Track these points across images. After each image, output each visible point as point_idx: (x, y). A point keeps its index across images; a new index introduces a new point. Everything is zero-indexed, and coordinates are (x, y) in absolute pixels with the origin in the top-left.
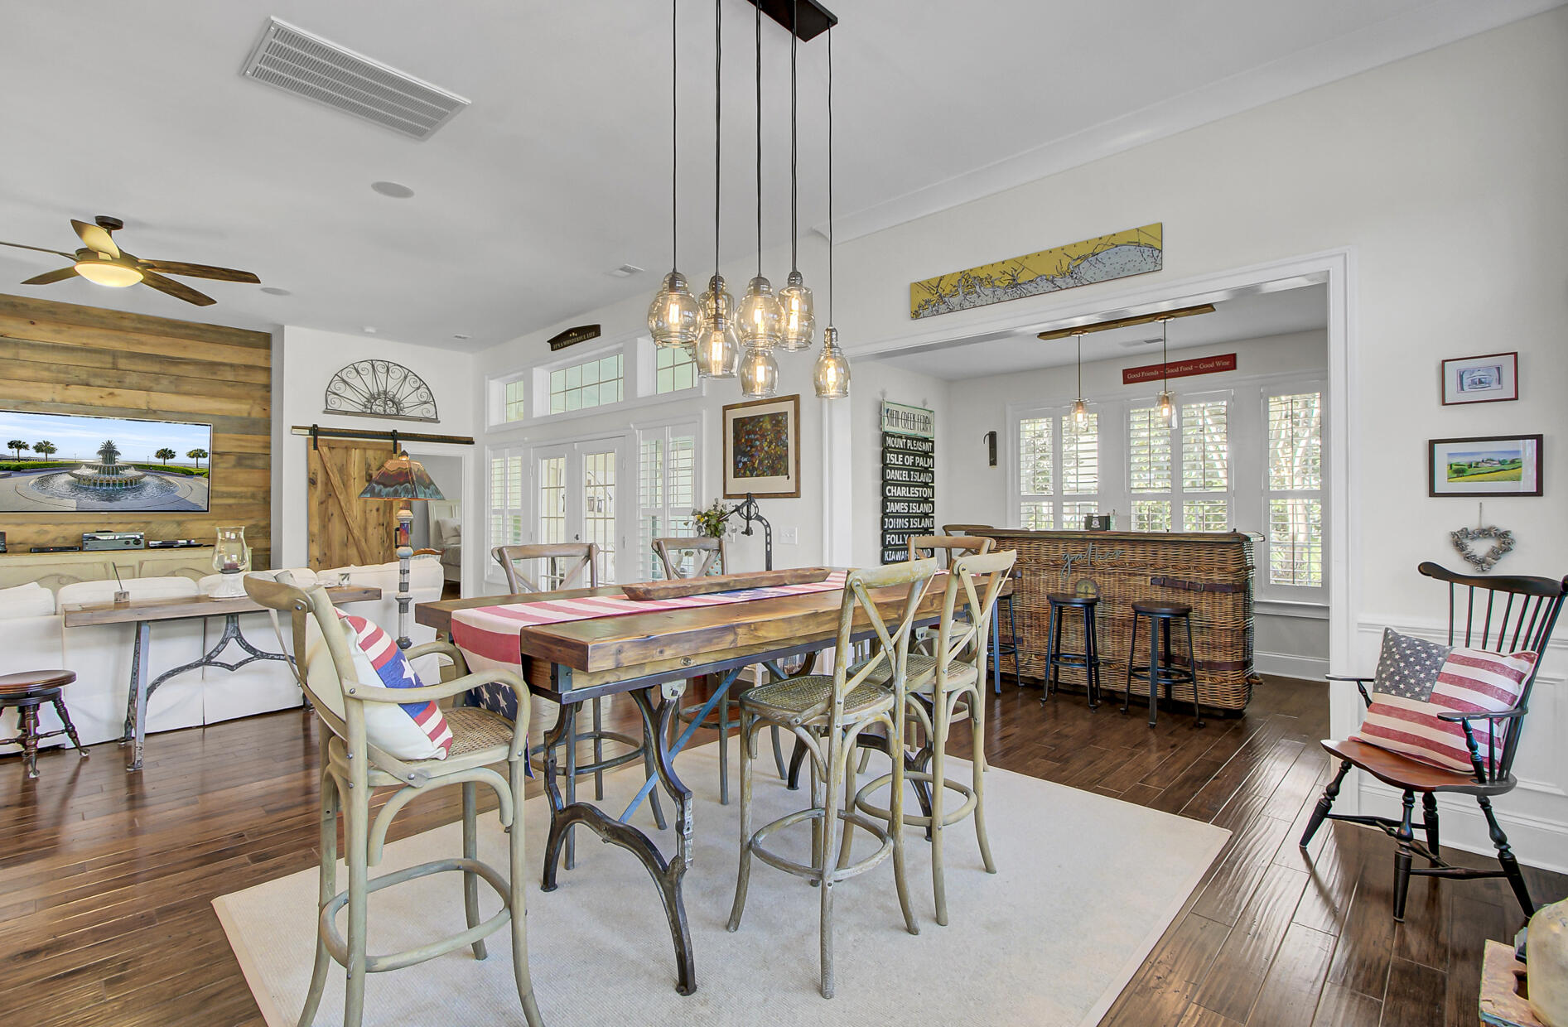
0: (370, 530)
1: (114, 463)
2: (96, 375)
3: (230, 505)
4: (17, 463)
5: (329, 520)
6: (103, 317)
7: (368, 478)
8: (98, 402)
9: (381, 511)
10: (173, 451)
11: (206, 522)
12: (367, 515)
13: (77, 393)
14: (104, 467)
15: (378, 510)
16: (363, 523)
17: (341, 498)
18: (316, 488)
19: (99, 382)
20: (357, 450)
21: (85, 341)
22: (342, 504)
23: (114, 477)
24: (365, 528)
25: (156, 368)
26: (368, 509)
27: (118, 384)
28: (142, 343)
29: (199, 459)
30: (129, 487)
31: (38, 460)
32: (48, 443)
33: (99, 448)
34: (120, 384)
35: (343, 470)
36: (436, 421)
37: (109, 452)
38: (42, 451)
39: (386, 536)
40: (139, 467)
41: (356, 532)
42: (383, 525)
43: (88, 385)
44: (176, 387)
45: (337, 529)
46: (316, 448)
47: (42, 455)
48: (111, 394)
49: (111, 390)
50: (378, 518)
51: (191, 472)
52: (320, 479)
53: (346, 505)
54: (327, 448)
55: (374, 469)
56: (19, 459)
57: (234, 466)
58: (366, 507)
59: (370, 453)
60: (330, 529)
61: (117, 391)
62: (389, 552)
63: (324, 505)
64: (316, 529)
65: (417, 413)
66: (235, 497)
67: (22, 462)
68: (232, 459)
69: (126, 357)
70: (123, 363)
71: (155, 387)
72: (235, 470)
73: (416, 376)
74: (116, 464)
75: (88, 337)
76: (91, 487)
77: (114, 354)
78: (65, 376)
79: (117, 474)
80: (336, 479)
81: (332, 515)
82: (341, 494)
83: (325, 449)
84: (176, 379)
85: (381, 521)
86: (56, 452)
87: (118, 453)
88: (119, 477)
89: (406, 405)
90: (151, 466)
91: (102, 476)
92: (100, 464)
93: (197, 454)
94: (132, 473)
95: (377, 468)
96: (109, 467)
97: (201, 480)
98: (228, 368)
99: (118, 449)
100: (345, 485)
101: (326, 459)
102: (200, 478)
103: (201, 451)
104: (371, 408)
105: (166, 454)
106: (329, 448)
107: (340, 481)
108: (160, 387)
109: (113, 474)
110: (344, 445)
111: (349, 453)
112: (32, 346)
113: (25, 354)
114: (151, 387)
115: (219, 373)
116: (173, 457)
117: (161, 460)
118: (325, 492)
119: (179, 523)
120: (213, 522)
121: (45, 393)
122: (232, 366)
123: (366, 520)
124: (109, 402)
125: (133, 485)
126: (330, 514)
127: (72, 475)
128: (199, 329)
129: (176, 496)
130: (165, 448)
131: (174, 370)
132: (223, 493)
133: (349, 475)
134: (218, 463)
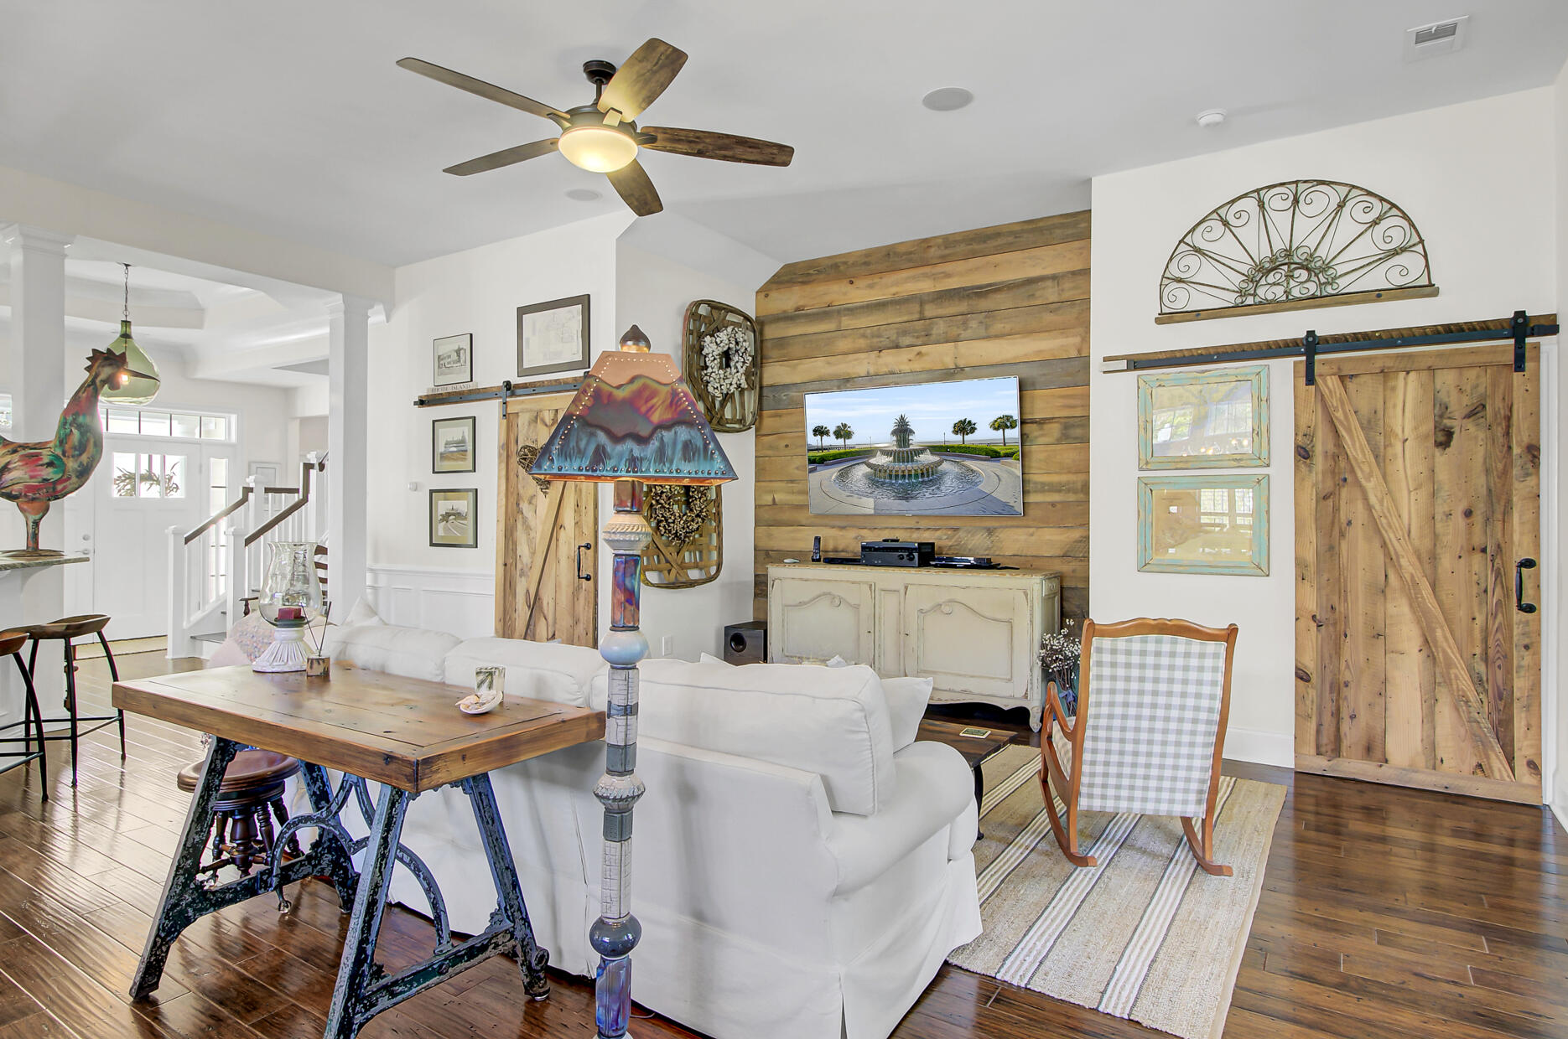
0: (1446, 562)
1: (909, 445)
2: (905, 333)
3: (1053, 504)
4: (820, 454)
5: (1342, 535)
6: (911, 253)
7: (1441, 438)
8: (906, 368)
9: (1478, 518)
10: (973, 422)
11: (1020, 531)
12: (1439, 526)
13: (890, 360)
14: (899, 452)
15: (1468, 513)
16: (1427, 543)
17: (1369, 486)
18: (1310, 467)
19: (907, 340)
20: (1413, 375)
21: (894, 290)
22: (1373, 500)
23: (909, 465)
24: (1434, 558)
25: (963, 307)
26: (1440, 510)
27: (926, 338)
28: (948, 275)
29: (1006, 430)
30: (926, 479)
31: (838, 448)
32: (845, 425)
33: (892, 427)
34: (927, 338)
35: (1373, 425)
36: (1429, 290)
37: (902, 430)
38: (841, 437)
39: (1491, 579)
40: (937, 449)
41: (1408, 564)
42: (1484, 550)
43: (897, 347)
44: (986, 329)
45: (1360, 554)
46: (1310, 379)
47: (840, 442)
48: (919, 354)
49: (917, 349)
50: (1470, 533)
51: (996, 452)
52: (1321, 445)
53: (1381, 502)
54: (1335, 379)
55: (1457, 415)
56: (822, 449)
57: (1058, 442)
58: (1433, 505)
59: (1447, 380)
60: (1344, 559)
61: (924, 349)
62: (1500, 618)
63: (1330, 502)
64: (1310, 556)
65: (1376, 279)
66: (1060, 491)
67: (825, 452)
68: (1055, 429)
69: (933, 301)
70: (930, 311)
71: (964, 335)
72: (1059, 447)
73: (1370, 193)
74: (911, 447)
75: (897, 284)
76: (887, 481)
77: (921, 300)
78: (878, 340)
79: (912, 461)
80: (1356, 446)
81: (1349, 523)
82: (1368, 480)
83: (1333, 382)
84: (986, 317)
85: (1478, 540)
86: (854, 436)
87: (912, 432)
88: (915, 465)
89: (1341, 270)
90: (948, 447)
91: (897, 465)
92: (895, 448)
93: (1003, 424)
94: (927, 458)
95: (1466, 411)
96: (903, 452)
97: (1010, 465)
98: (1049, 283)
99: (912, 427)
100: (1380, 457)
101: (1334, 402)
102: (1009, 460)
103: (1008, 418)
104: (1255, 295)
105: (964, 427)
106: (1342, 378)
107: (1367, 449)
108: (969, 333)
109: (908, 462)
110: (1379, 365)
111: (1391, 384)
112: (852, 311)
113: (847, 322)
114: (959, 335)
115: (1038, 294)
116: (973, 430)
117: (959, 437)
118: (1333, 473)
119: (990, 531)
120: (1031, 530)
121: (862, 365)
122: (1054, 277)
123: (1435, 537)
124: (917, 366)
125: (929, 477)
126: (1343, 519)
127: (869, 465)
128: (1011, 233)
129: (981, 491)
130: (963, 419)
131: (984, 304)
132: (1043, 484)
133: (1388, 434)
134: (1036, 437)
